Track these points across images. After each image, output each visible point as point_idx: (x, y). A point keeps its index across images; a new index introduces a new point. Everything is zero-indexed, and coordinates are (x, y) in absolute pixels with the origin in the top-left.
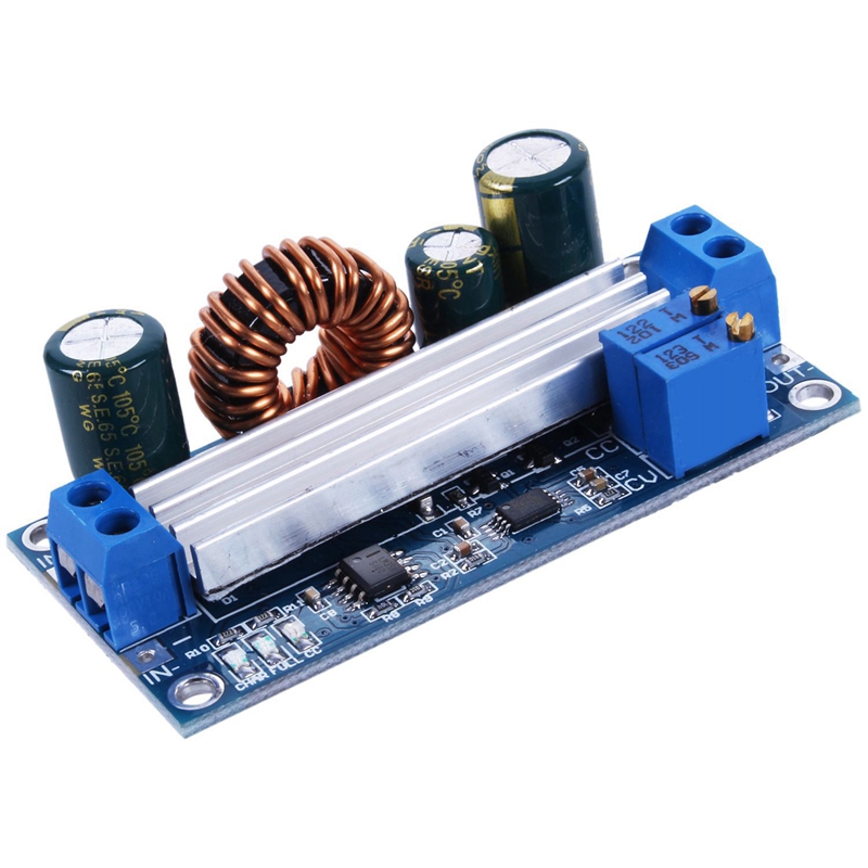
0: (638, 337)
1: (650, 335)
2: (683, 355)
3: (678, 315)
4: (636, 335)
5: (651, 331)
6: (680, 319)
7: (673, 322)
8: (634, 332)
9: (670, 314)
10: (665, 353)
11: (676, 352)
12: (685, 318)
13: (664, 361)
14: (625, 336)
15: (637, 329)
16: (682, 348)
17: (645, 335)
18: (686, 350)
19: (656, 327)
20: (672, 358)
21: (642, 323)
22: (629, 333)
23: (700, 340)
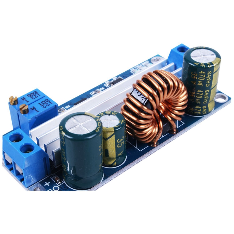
0: (46, 101)
1: (42, 102)
2: (32, 96)
3: (33, 109)
4: (46, 102)
5: (42, 104)
6: (32, 108)
7: (35, 107)
8: (47, 103)
9: (36, 110)
10: (38, 97)
11: (34, 97)
12: (31, 108)
13: (38, 94)
14: (50, 102)
15: (46, 105)
16: (32, 98)
17: (44, 102)
18: (31, 98)
19: (40, 105)
20: (35, 95)
21: (45, 107)
22: (49, 103)
23: (27, 101)
